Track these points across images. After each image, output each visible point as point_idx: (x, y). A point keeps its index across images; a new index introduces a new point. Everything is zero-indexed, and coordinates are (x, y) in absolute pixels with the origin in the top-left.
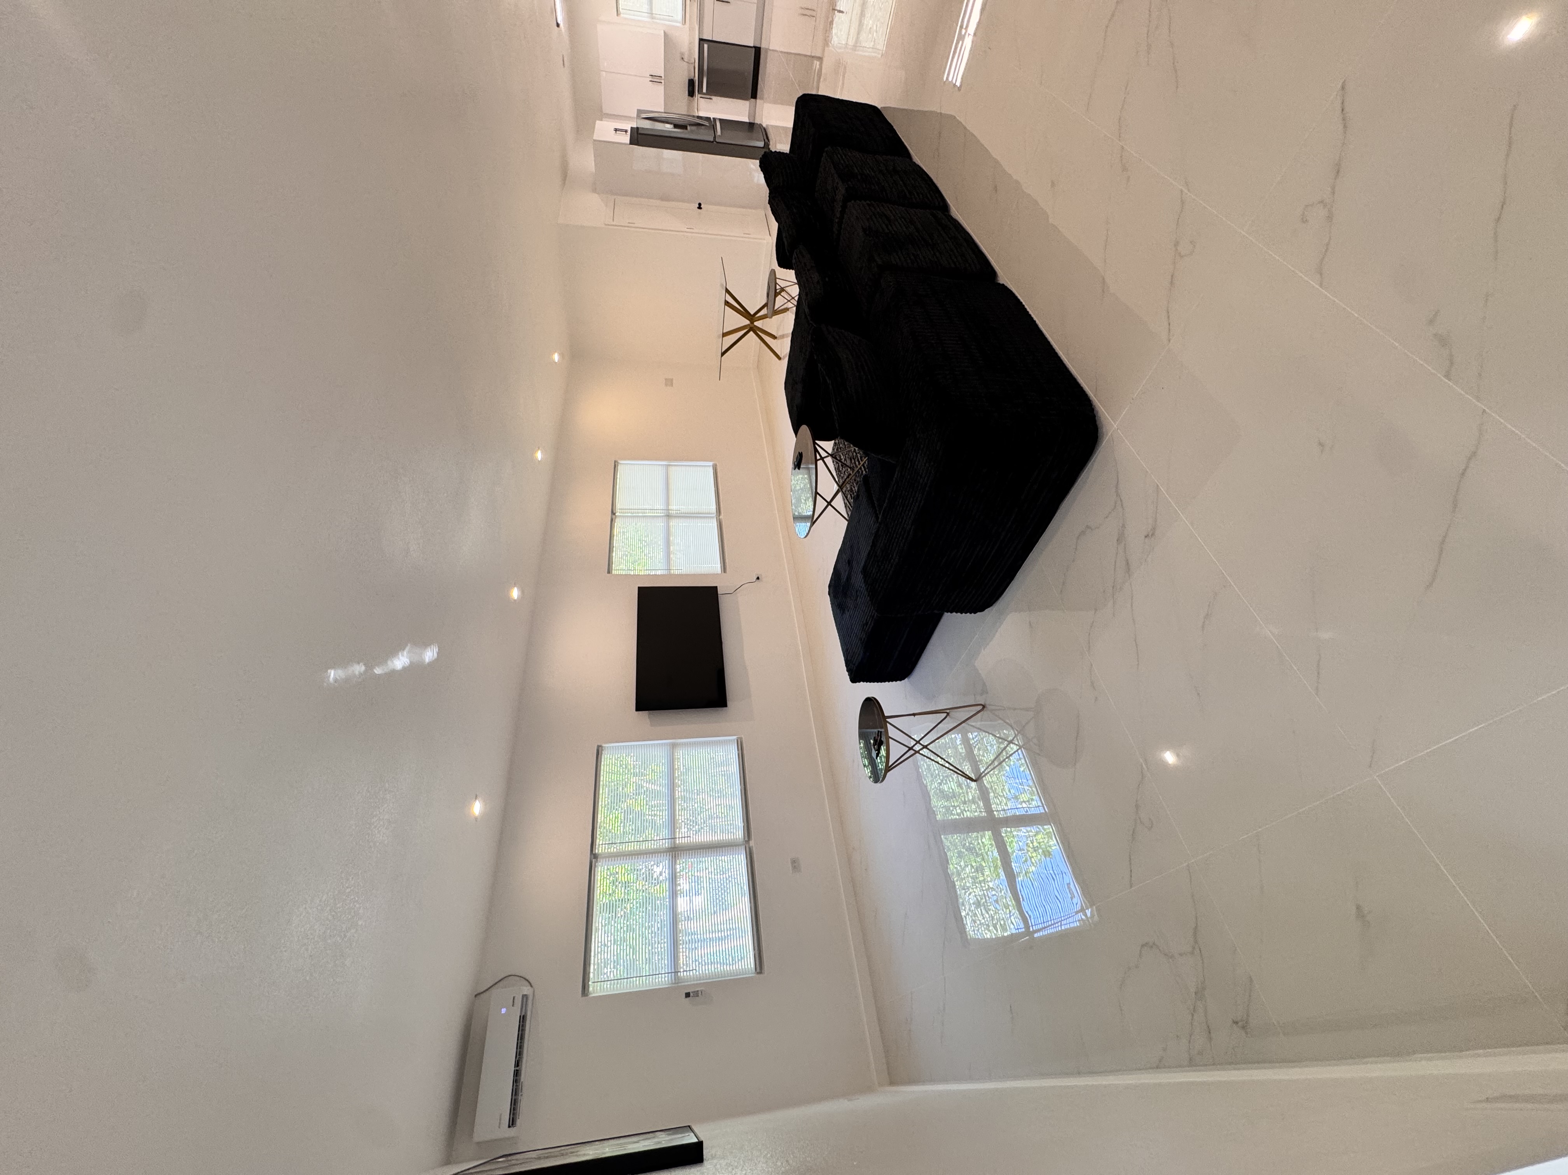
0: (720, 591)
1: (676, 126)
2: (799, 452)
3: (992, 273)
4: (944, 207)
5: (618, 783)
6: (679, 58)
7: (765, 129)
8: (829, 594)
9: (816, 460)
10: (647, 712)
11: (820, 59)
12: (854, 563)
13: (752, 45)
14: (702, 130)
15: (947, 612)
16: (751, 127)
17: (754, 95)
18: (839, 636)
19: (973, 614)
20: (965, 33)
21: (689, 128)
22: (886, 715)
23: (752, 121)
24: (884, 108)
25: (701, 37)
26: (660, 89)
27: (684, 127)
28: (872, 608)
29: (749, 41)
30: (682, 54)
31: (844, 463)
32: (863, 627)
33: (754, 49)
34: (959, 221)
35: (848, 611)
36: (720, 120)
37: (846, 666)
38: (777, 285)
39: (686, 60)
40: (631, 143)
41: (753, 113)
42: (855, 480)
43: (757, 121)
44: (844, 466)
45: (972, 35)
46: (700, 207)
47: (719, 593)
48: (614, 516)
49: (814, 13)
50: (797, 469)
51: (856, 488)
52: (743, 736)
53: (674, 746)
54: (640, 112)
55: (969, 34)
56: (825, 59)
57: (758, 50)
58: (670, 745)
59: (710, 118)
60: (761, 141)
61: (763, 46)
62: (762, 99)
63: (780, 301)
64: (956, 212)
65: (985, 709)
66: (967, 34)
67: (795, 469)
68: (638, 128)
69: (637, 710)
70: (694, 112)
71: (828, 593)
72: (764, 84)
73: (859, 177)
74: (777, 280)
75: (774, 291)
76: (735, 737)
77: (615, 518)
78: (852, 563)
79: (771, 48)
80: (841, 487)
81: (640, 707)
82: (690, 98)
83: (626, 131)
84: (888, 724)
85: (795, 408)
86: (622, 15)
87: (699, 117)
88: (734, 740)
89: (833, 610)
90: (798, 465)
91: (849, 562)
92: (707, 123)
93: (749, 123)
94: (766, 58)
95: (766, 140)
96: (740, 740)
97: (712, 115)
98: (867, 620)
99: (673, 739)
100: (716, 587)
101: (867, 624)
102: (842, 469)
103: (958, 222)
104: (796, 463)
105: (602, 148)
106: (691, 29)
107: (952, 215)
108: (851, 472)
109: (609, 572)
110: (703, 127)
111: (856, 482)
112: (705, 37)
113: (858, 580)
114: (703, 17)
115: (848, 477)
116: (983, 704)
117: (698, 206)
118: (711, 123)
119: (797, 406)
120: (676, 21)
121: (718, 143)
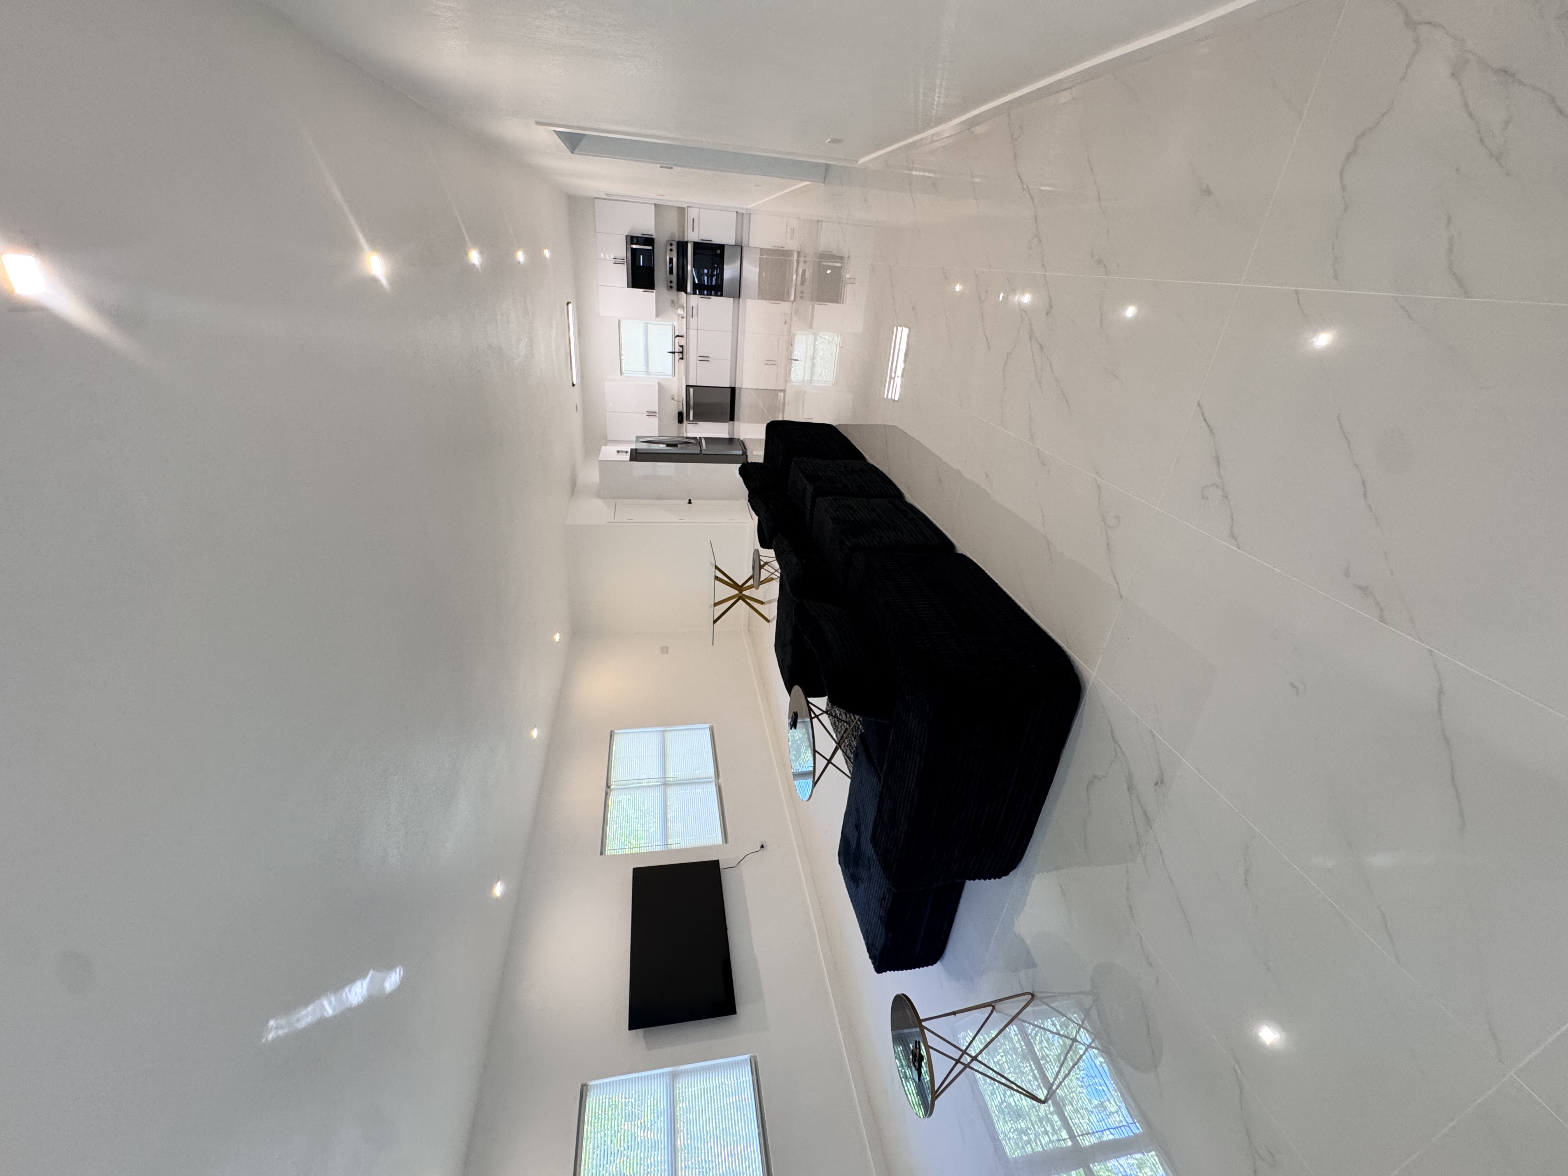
0: (722, 866)
1: (668, 445)
2: (794, 712)
3: (950, 546)
4: (900, 495)
5: (605, 1134)
6: (670, 398)
7: (742, 442)
8: (840, 863)
9: (811, 719)
10: (643, 1029)
11: (784, 391)
12: (862, 829)
13: (728, 386)
14: (691, 446)
15: (969, 880)
16: (731, 441)
17: (732, 418)
18: (856, 913)
19: (997, 879)
20: (895, 376)
21: (679, 446)
22: (921, 1018)
23: (731, 437)
24: (839, 425)
25: (687, 384)
26: (655, 420)
27: (675, 445)
28: (887, 882)
29: (727, 384)
30: (673, 396)
31: (840, 719)
32: (881, 903)
33: (730, 389)
34: (914, 505)
35: (863, 884)
36: (706, 439)
37: (868, 951)
38: (761, 562)
39: (675, 399)
40: (631, 460)
41: (731, 431)
42: (853, 735)
43: (736, 436)
44: (840, 721)
45: (901, 376)
46: (690, 502)
47: (721, 867)
48: (609, 789)
49: (776, 363)
50: (793, 728)
51: (855, 743)
52: (757, 1054)
53: (674, 1076)
54: (638, 438)
55: (898, 376)
56: (787, 390)
57: (733, 390)
58: (669, 1074)
59: (696, 438)
60: (740, 450)
61: (737, 386)
62: (739, 421)
63: (764, 575)
64: (910, 498)
65: (1035, 998)
66: (896, 376)
67: (791, 729)
68: (636, 449)
69: (631, 1028)
70: (683, 433)
71: (838, 862)
72: (739, 411)
73: (824, 479)
74: (761, 557)
75: (758, 565)
76: (747, 1056)
77: (610, 791)
78: (860, 827)
79: (743, 387)
80: (839, 745)
81: (634, 1024)
82: (680, 424)
83: (627, 452)
84: (925, 1030)
85: (787, 669)
86: (625, 375)
87: (687, 438)
88: (747, 1060)
89: (846, 882)
90: (794, 725)
91: (857, 827)
92: (694, 441)
93: (730, 438)
94: (740, 396)
95: (744, 450)
96: (754, 1059)
97: (698, 435)
98: (884, 893)
99: (673, 1066)
100: (718, 861)
101: (884, 898)
102: (839, 724)
103: (912, 505)
104: (792, 723)
105: (606, 466)
106: (679, 380)
107: (907, 500)
108: (848, 727)
109: (602, 854)
110: (691, 444)
111: (854, 736)
112: (690, 384)
113: (868, 848)
114: (689, 372)
115: (845, 732)
116: (1032, 992)
117: (688, 501)
118: (698, 441)
119: (788, 667)
120: (668, 375)
121: (704, 454)
